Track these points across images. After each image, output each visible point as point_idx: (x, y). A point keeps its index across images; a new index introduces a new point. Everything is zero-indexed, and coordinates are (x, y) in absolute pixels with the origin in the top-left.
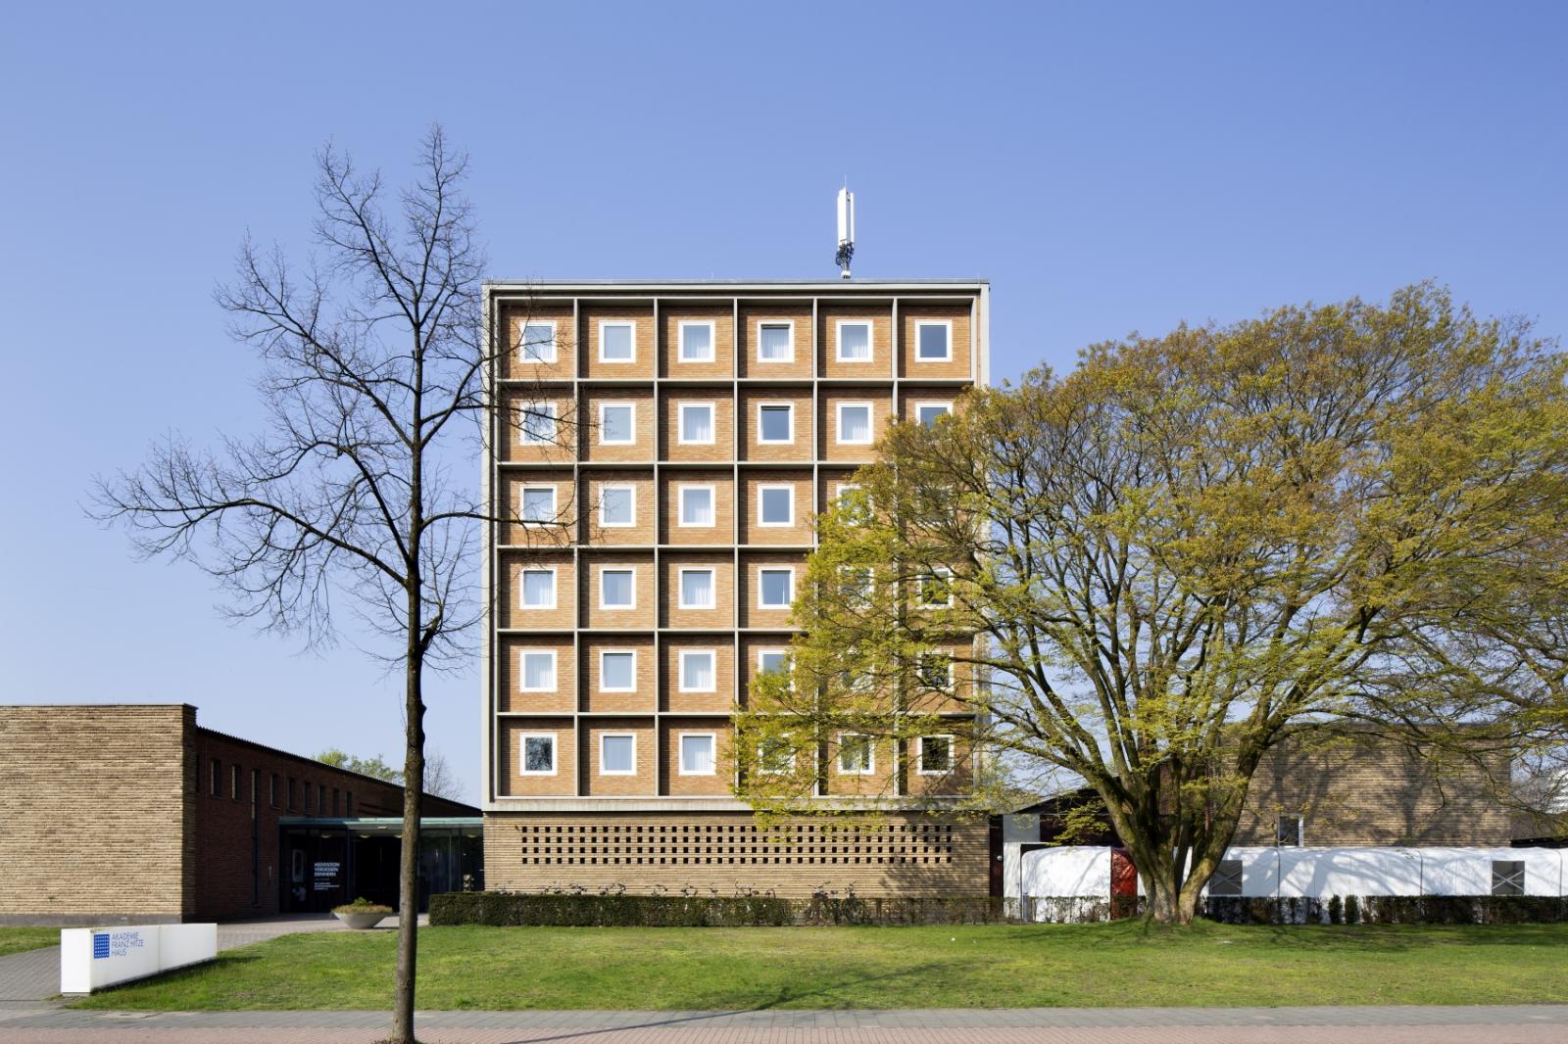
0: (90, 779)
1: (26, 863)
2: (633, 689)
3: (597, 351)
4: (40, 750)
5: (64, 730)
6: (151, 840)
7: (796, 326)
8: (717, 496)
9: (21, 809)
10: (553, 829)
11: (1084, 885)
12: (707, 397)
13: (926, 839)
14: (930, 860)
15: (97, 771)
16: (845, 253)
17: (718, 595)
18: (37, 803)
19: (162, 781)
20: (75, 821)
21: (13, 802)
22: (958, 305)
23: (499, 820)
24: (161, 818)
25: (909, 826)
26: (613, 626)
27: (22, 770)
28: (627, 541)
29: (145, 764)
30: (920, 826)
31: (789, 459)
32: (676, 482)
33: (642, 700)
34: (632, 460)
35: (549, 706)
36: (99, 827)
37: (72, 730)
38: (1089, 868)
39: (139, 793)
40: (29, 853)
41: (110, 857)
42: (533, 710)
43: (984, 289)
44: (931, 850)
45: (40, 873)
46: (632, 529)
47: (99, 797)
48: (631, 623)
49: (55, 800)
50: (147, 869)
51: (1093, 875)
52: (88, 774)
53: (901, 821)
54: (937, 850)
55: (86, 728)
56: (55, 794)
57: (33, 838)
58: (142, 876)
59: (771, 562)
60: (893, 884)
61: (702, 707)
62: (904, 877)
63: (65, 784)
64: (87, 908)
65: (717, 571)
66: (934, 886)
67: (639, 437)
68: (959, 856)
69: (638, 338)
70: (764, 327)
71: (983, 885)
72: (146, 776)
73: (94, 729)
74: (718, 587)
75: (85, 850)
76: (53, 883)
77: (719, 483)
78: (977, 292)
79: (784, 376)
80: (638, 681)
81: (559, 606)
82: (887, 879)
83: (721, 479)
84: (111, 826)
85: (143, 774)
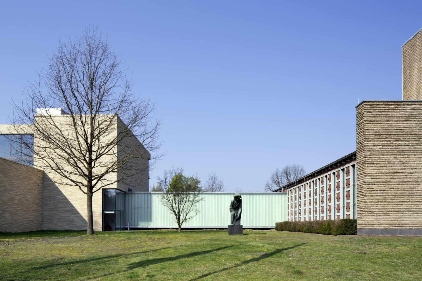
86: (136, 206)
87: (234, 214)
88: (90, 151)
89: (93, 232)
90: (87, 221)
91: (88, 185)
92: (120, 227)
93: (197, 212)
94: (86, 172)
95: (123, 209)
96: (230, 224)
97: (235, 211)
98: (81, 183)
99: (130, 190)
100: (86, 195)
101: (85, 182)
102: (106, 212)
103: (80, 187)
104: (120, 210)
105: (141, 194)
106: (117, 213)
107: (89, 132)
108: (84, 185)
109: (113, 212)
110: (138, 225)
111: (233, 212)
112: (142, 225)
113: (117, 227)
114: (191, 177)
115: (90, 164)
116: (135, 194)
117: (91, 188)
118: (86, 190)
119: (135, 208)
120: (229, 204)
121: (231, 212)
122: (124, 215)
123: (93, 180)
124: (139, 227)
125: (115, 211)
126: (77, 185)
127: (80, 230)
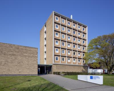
0: (25, 56)
2: (64, 53)
5: (21, 49)
8: (70, 38)
12: (70, 29)
17: (70, 46)
21: (13, 58)
25: (83, 67)
27: (15, 54)
29: (33, 55)
33: (65, 55)
40: (16, 66)
42: (57, 54)
44: (84, 69)
46: (64, 39)
48: (64, 47)
55: (25, 49)
57: (17, 64)
62: (83, 71)
65: (70, 44)
77: (71, 36)
79: (75, 29)
81: (59, 45)
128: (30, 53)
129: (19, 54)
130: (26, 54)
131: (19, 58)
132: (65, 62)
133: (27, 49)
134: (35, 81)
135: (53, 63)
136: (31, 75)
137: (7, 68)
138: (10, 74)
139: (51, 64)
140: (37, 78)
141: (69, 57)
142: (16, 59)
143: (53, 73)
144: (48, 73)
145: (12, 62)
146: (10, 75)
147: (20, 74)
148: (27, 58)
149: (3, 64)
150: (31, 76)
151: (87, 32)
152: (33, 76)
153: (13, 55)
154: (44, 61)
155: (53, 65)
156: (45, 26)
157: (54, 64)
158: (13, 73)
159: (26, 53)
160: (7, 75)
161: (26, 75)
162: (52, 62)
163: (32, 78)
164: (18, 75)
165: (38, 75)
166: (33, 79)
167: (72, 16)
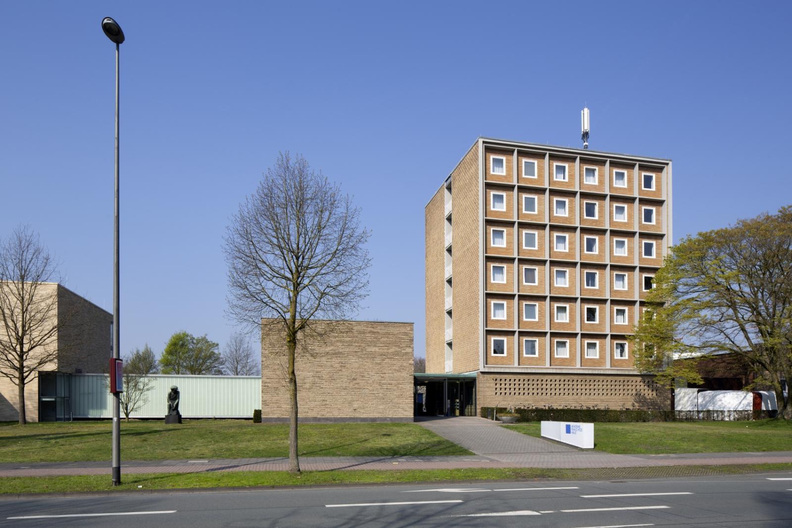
0: (372, 356)
1: (343, 393)
2: (537, 320)
3: (522, 172)
4: (349, 341)
5: (360, 332)
6: (399, 384)
7: (599, 170)
8: (569, 239)
9: (340, 368)
10: (508, 380)
11: (741, 406)
12: (565, 196)
13: (648, 386)
14: (649, 394)
15: (375, 352)
16: (586, 135)
17: (569, 281)
18: (348, 366)
19: (404, 357)
20: (366, 374)
21: (337, 365)
22: (658, 169)
23: (486, 376)
24: (404, 374)
25: (643, 381)
26: (529, 292)
27: (341, 350)
28: (534, 256)
29: (397, 349)
30: (647, 381)
31: (596, 226)
32: (553, 232)
33: (541, 325)
34: (536, 221)
35: (503, 326)
36: (376, 378)
37: (364, 333)
38: (744, 399)
39: (395, 362)
40: (344, 389)
41: (381, 391)
42: (497, 328)
43: (670, 163)
44: (650, 391)
45: (349, 398)
46: (536, 250)
47: (377, 364)
48: (535, 291)
49: (356, 365)
50: (398, 397)
51: (745, 402)
52: (371, 353)
53: (639, 379)
54: (653, 391)
55: (370, 332)
56: (356, 362)
57: (346, 382)
58: (396, 400)
59: (589, 268)
60: (636, 404)
61: (564, 329)
62: (640, 401)
63: (361, 357)
64: (371, 414)
65: (569, 271)
66: (651, 405)
67: (538, 211)
68: (660, 393)
69: (538, 168)
70: (587, 169)
71: (669, 405)
72: (397, 355)
73: (374, 333)
74: (569, 278)
75: (370, 388)
76: (355, 403)
77: (570, 233)
78: (667, 164)
79: (594, 191)
80: (539, 316)
81: (507, 282)
82: (634, 403)
83: (571, 232)
84: (382, 377)
85: (396, 354)
86: (86, 391)
87: (170, 405)
88: (22, 344)
89: (25, 422)
90: (19, 411)
91: (20, 377)
92: (63, 417)
93: (145, 401)
94: (17, 365)
95: (67, 395)
96: (167, 414)
97: (171, 402)
98: (12, 375)
99: (79, 371)
100: (18, 387)
101: (17, 374)
102: (44, 399)
103: (11, 378)
104: (63, 396)
105: (92, 376)
106: (58, 400)
107: (19, 325)
108: (15, 377)
109: (53, 399)
110: (88, 414)
111: (170, 403)
112: (93, 414)
113: (58, 417)
114: (203, 336)
115: (21, 356)
116: (84, 376)
117: (22, 379)
118: (17, 381)
119: (84, 394)
120: (167, 396)
121: (168, 402)
122: (70, 402)
123: (25, 373)
124: (90, 417)
125: (56, 398)
126: (8, 377)
127: (8, 420)
128: (388, 345)
129: (351, 349)
130: (373, 349)
131: (354, 362)
132: (541, 358)
133: (378, 329)
134: (405, 437)
135: (482, 370)
136: (391, 419)
137: (319, 398)
138: (328, 415)
139: (473, 374)
140: (411, 429)
141: (561, 336)
142: (343, 366)
143: (478, 411)
144: (457, 412)
145: (332, 379)
146: (327, 419)
147: (357, 415)
148: (378, 360)
149: (307, 386)
150: (390, 422)
151: (667, 195)
152: (397, 422)
153: (337, 354)
154: (443, 355)
155: (481, 376)
156: (449, 189)
157: (483, 373)
158: (336, 414)
159: (375, 346)
160: (319, 420)
161: (374, 420)
162: (478, 365)
163: (395, 428)
164: (351, 419)
165: (416, 420)
166: (400, 432)
167: (586, 111)
